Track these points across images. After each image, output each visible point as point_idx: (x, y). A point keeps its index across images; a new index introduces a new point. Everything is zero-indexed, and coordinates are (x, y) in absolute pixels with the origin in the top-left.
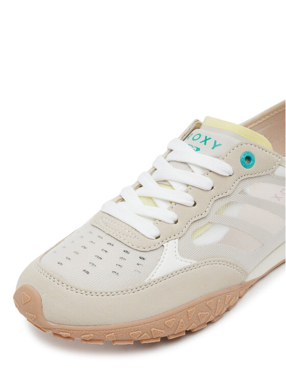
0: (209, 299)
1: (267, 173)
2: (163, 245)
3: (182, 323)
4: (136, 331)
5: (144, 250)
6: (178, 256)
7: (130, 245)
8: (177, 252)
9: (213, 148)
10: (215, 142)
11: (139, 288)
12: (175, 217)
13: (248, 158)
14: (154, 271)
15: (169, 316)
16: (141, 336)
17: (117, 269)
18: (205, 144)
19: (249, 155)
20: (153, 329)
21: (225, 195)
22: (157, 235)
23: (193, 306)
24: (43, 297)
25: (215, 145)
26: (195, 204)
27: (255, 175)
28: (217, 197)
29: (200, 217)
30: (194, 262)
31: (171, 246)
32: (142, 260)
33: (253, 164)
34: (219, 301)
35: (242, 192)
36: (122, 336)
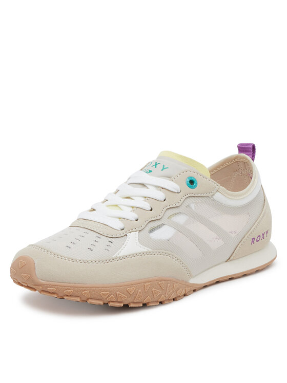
0: (161, 280)
1: (207, 195)
2: (126, 235)
3: (140, 292)
4: (106, 291)
5: (112, 236)
6: (138, 243)
7: (101, 233)
8: (137, 241)
9: (162, 170)
10: (164, 166)
11: (108, 261)
12: (136, 216)
13: (192, 182)
14: (119, 251)
15: (130, 285)
16: (109, 296)
17: (92, 247)
18: (156, 167)
19: (193, 179)
20: (118, 293)
21: (174, 206)
22: (122, 228)
23: (148, 282)
24: (36, 262)
25: (164, 168)
26: (151, 210)
27: (198, 195)
28: (168, 207)
29: (155, 218)
30: (150, 250)
31: (133, 237)
32: (110, 243)
33: (196, 186)
34: (169, 285)
35: (188, 206)
36: (95, 294)
